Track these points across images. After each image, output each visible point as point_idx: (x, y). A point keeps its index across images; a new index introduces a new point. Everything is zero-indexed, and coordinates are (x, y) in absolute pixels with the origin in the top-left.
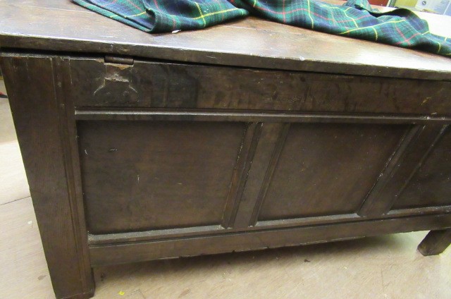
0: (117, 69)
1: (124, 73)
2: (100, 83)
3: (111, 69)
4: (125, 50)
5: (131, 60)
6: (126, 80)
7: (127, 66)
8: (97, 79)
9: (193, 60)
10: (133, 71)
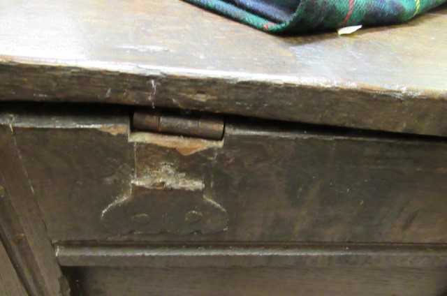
0: (171, 155)
1: (190, 165)
2: (118, 189)
3: (151, 155)
4: (202, 98)
5: (218, 127)
6: (198, 184)
7: (204, 145)
8: (109, 180)
9: (425, 128)
10: (221, 158)
